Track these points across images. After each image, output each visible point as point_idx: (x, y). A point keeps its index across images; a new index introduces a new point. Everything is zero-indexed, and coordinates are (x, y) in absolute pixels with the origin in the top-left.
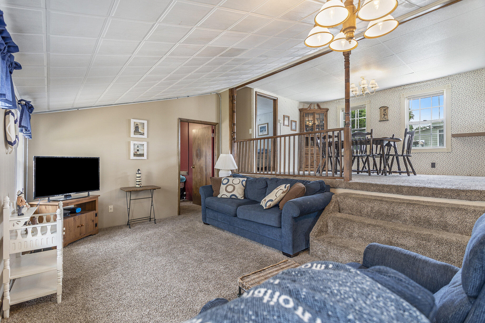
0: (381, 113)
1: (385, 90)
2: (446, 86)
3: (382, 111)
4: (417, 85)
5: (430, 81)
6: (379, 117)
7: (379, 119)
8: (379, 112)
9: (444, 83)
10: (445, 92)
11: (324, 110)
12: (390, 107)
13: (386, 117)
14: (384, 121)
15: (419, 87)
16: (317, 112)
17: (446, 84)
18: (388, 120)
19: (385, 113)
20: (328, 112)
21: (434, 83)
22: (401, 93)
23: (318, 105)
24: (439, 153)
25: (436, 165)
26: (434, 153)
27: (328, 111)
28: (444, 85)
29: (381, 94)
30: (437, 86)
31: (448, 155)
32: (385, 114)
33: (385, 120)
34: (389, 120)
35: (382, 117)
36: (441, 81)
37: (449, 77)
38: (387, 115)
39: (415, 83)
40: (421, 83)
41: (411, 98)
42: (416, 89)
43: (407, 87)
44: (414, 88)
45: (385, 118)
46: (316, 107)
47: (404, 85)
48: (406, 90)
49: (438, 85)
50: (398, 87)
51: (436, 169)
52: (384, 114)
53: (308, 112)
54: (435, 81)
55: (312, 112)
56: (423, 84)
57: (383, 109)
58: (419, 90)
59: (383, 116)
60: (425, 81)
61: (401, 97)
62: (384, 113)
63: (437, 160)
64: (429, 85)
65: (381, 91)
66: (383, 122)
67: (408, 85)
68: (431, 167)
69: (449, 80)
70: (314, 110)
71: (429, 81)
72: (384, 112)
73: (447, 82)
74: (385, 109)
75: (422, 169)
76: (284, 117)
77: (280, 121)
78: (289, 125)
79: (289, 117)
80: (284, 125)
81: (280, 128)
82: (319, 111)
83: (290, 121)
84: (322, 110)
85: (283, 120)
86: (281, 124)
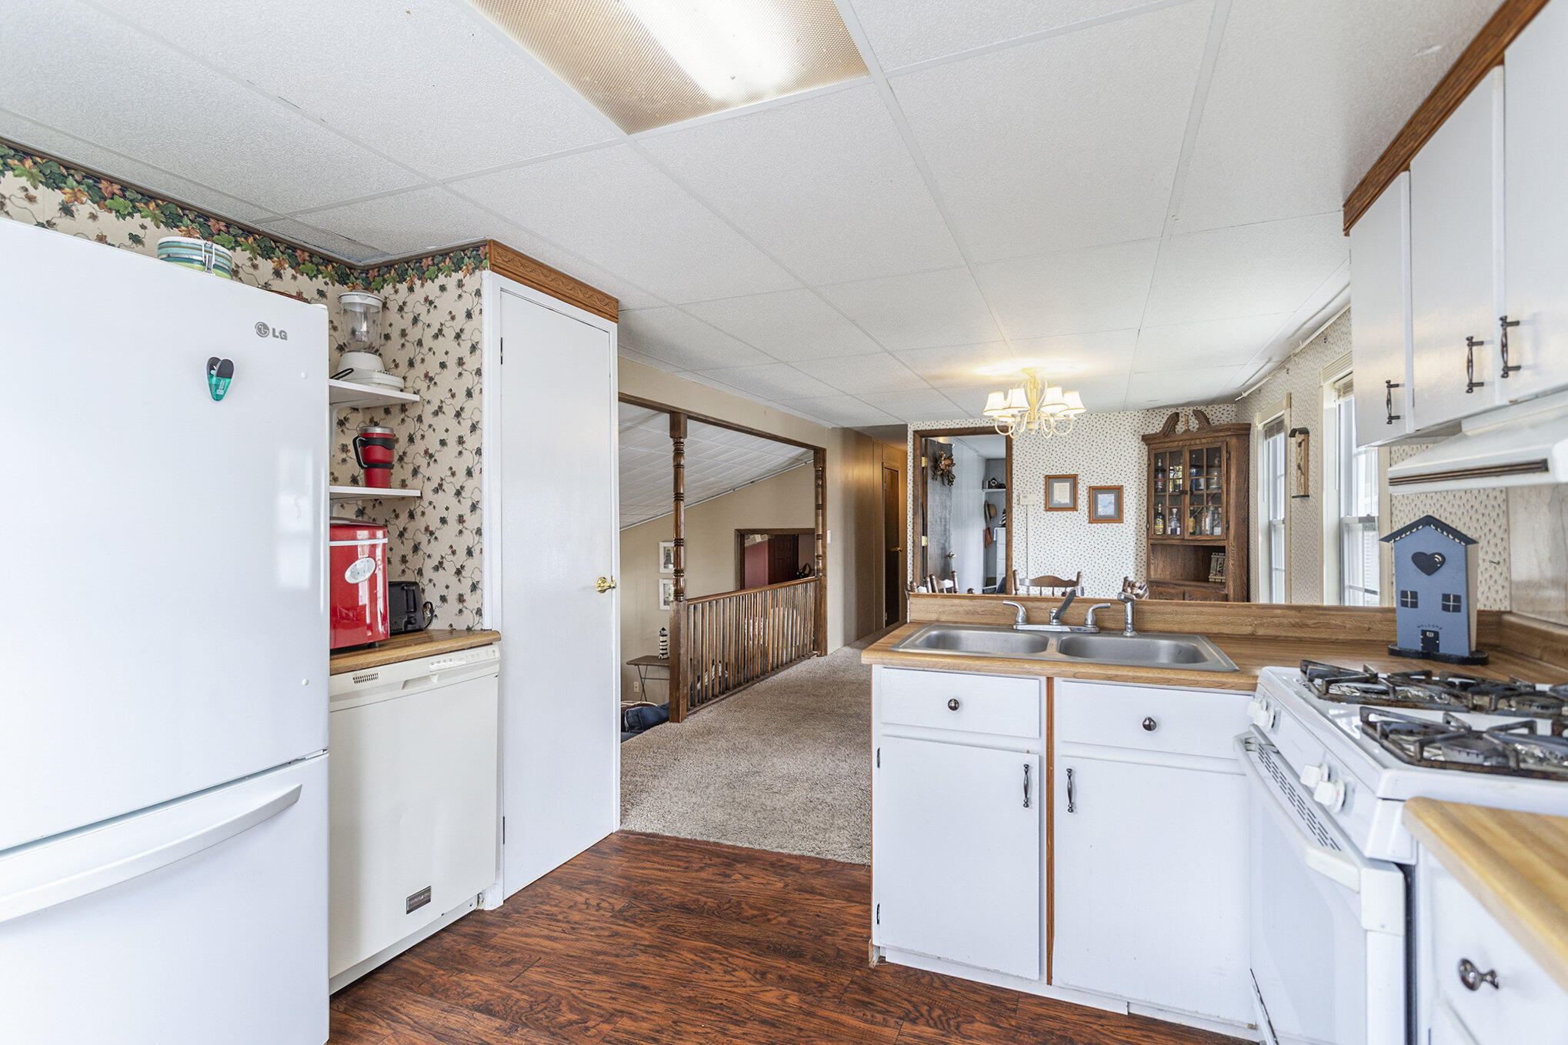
11: (1222, 434)
13: (1302, 479)
16: (1198, 442)
19: (1301, 459)
23: (1199, 415)
32: (1302, 464)
46: (1194, 424)
52: (1299, 466)
53: (1167, 445)
55: (1180, 443)
62: (1299, 461)
70: (1185, 437)
76: (1050, 479)
77: (1025, 497)
78: (1074, 508)
79: (1073, 479)
80: (1049, 508)
81: (1025, 522)
82: (1204, 441)
83: (1086, 491)
84: (1216, 434)
85: (1042, 492)
86: (1031, 509)
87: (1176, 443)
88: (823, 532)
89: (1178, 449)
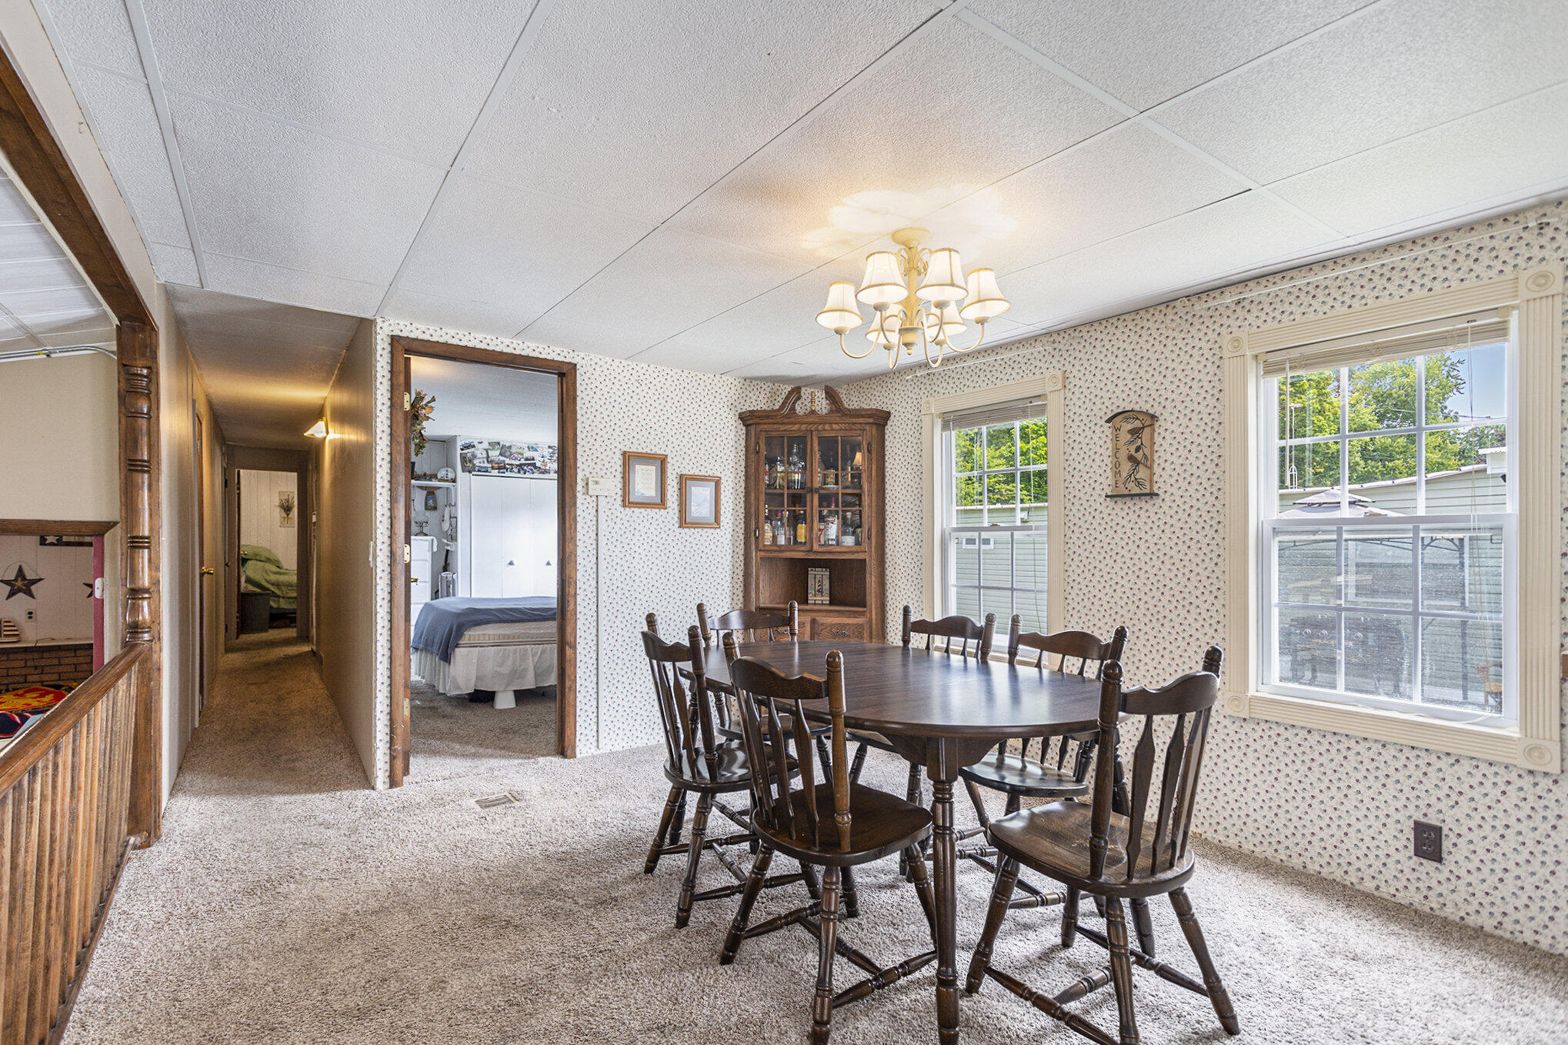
0: (1116, 450)
1: (1137, 311)
2: (1524, 276)
3: (1125, 437)
4: (1318, 277)
5: (1409, 246)
6: (1109, 473)
7: (1105, 482)
8: (1109, 444)
9: (1504, 255)
10: (1514, 321)
11: (861, 420)
12: (1166, 414)
13: (1142, 473)
14: (1132, 496)
15: (1335, 293)
16: (827, 427)
17: (1520, 261)
18: (1152, 495)
19: (1138, 450)
20: (888, 429)
21: (1433, 258)
22: (1223, 330)
23: (831, 395)
24: (1466, 765)
25: (1446, 845)
26: (1433, 759)
27: (889, 423)
28: (1508, 269)
29: (1118, 334)
30: (1455, 284)
31: (1539, 790)
32: (1139, 456)
33: (1136, 490)
34: (1162, 496)
35: (1124, 474)
36: (1487, 243)
37: (1548, 210)
38: (1148, 463)
39: (1308, 266)
40: (1347, 261)
41: (1283, 362)
42: (1316, 304)
43: (1254, 292)
44: (1302, 295)
45: (1139, 484)
46: (822, 405)
47: (1245, 282)
48: (1255, 312)
49: (1460, 274)
50: (1207, 291)
51: (1447, 874)
52: (1131, 458)
53: (783, 428)
54: (1439, 247)
55: (803, 427)
56: (1357, 267)
57: (1130, 427)
58: (1334, 312)
59: (1126, 467)
60: (1373, 250)
61: (1226, 354)
62: (1133, 452)
63: (1458, 812)
64: (1396, 276)
65: (1118, 316)
66: (1130, 503)
67: (1263, 281)
68: (1412, 847)
69: (1549, 232)
70: (810, 420)
71: (1400, 245)
72: (1131, 443)
73: (1536, 252)
74: (1138, 424)
75: (1356, 852)
76: (629, 459)
77: (597, 483)
78: (662, 504)
79: (662, 462)
80: (627, 502)
81: (594, 522)
82: (835, 427)
83: (676, 481)
84: (854, 420)
85: (619, 476)
86: (602, 502)
87: (797, 426)
88: (151, 530)
89: (800, 434)
